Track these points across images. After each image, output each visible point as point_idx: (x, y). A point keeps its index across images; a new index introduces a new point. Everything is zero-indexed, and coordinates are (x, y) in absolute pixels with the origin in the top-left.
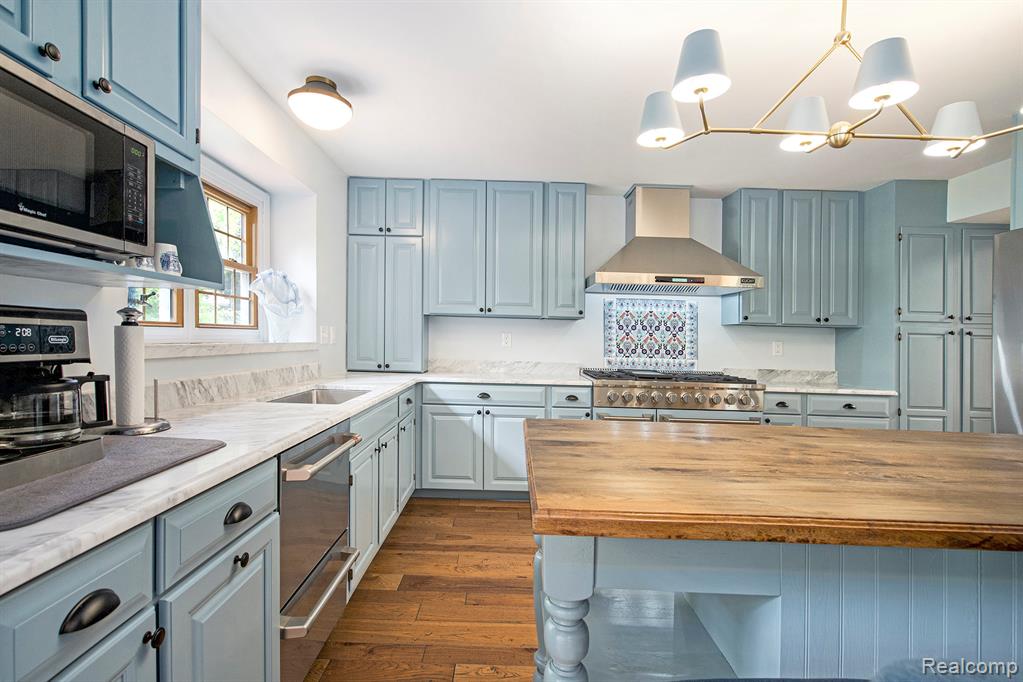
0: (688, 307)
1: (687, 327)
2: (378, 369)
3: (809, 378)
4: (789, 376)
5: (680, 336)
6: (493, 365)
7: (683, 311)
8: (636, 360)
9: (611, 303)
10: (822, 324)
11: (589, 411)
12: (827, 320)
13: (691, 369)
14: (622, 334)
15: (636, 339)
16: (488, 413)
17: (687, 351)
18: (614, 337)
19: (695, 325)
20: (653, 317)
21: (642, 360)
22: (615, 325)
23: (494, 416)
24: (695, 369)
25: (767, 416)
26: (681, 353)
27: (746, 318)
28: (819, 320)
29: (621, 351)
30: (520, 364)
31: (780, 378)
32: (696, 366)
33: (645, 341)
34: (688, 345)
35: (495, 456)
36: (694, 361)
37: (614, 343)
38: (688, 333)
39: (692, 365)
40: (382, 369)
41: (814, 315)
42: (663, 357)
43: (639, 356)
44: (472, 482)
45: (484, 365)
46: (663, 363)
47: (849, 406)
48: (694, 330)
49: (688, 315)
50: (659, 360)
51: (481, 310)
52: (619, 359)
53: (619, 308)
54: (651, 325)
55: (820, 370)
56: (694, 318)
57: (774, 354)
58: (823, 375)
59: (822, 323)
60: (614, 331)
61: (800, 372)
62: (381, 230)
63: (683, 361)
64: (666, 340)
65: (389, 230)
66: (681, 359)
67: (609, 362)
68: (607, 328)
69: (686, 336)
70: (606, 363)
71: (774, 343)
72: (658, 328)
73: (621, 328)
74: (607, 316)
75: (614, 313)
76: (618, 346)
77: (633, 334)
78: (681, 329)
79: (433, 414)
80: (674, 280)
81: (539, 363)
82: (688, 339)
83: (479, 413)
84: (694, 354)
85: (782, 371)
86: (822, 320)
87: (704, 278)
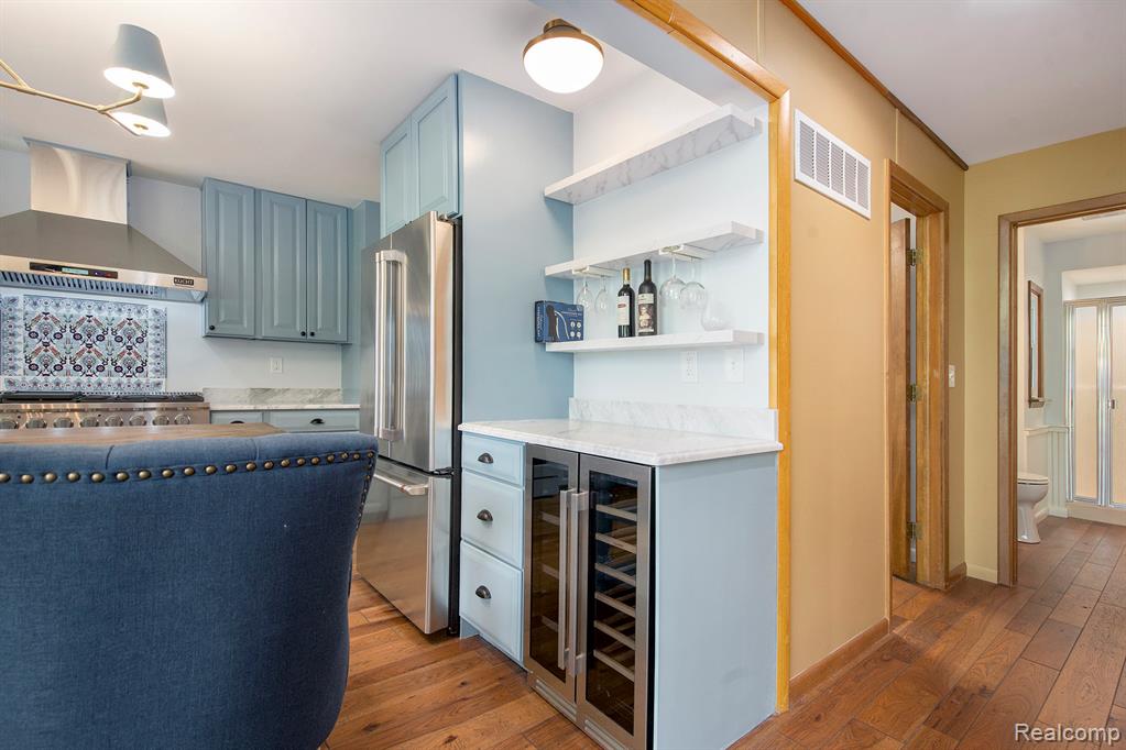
0: (151, 313)
1: (150, 338)
3: (311, 396)
4: (288, 395)
5: (138, 348)
7: (143, 317)
8: (63, 379)
9: (14, 301)
12: (313, 334)
13: (156, 390)
14: (36, 344)
15: (62, 351)
17: (150, 368)
18: (21, 347)
19: (162, 336)
20: (93, 324)
21: (73, 379)
22: (22, 331)
24: (162, 390)
26: (140, 370)
27: (212, 328)
28: (304, 334)
29: (33, 367)
31: (278, 398)
32: (163, 386)
33: (79, 354)
34: (151, 360)
36: (163, 380)
37: (20, 355)
38: (151, 345)
39: (158, 384)
41: (299, 328)
42: (110, 374)
43: (68, 373)
46: (110, 383)
48: (163, 342)
49: (151, 323)
50: (105, 379)
52: (29, 378)
53: (29, 309)
54: (88, 333)
55: (324, 388)
56: (161, 327)
57: (272, 370)
58: (328, 392)
59: (309, 337)
60: (18, 339)
61: (300, 390)
63: (143, 380)
64: (115, 354)
66: (140, 378)
67: (12, 383)
68: (7, 335)
69: (149, 349)
70: (4, 384)
71: (272, 359)
72: (101, 338)
73: (33, 335)
76: (28, 360)
77: (57, 344)
78: (140, 340)
80: (65, 270)
82: (151, 353)
84: (161, 371)
85: (279, 390)
86: (309, 334)
87: (116, 273)
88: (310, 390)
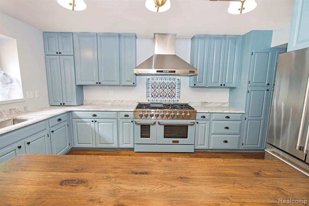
0: (177, 80)
1: (176, 87)
2: (60, 105)
3: (219, 105)
5: (174, 90)
6: (106, 102)
7: (175, 81)
8: (158, 99)
9: (149, 79)
10: (223, 86)
11: (133, 120)
12: (224, 85)
13: (177, 102)
14: (153, 90)
15: (158, 92)
16: (96, 121)
17: (176, 96)
18: (150, 91)
19: (179, 87)
20: (164, 84)
21: (160, 99)
22: (150, 87)
23: (98, 122)
24: (179, 102)
25: (197, 121)
26: (174, 96)
28: (221, 85)
29: (152, 96)
30: (116, 102)
32: (179, 101)
33: (161, 92)
34: (176, 94)
35: (100, 136)
36: (179, 99)
37: (150, 93)
38: (177, 89)
40: (62, 105)
41: (220, 83)
43: (159, 98)
44: (92, 145)
45: (103, 102)
46: (167, 100)
47: (228, 117)
48: (179, 88)
49: (177, 83)
50: (166, 99)
51: (97, 83)
52: (152, 99)
53: (152, 81)
54: (163, 87)
55: (223, 102)
56: (179, 84)
57: (207, 96)
58: (224, 103)
60: (150, 89)
61: (216, 103)
62: (57, 53)
63: (175, 99)
64: (169, 92)
65: (60, 53)
66: (174, 99)
67: (148, 100)
68: (148, 88)
69: (176, 90)
70: (147, 101)
71: (207, 93)
72: (166, 88)
73: (153, 88)
74: (148, 84)
75: (150, 83)
76: (152, 94)
77: (157, 90)
78: (174, 88)
79: (76, 122)
80: (163, 72)
81: (123, 101)
82: (177, 92)
83: (93, 121)
84: (179, 97)
85: (209, 103)
86: (223, 85)
87: (175, 71)
88: (219, 103)
